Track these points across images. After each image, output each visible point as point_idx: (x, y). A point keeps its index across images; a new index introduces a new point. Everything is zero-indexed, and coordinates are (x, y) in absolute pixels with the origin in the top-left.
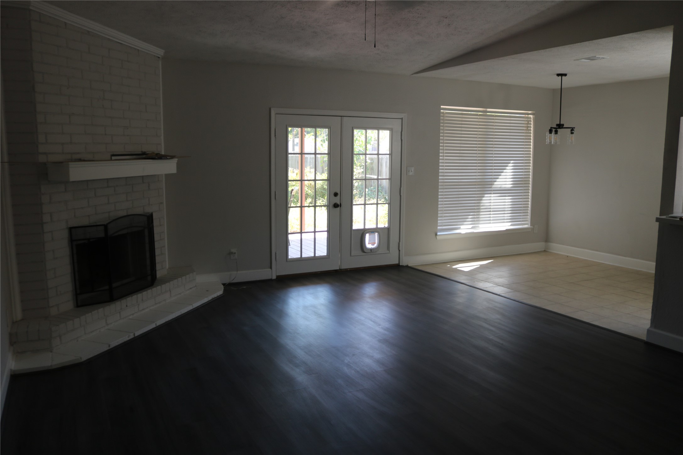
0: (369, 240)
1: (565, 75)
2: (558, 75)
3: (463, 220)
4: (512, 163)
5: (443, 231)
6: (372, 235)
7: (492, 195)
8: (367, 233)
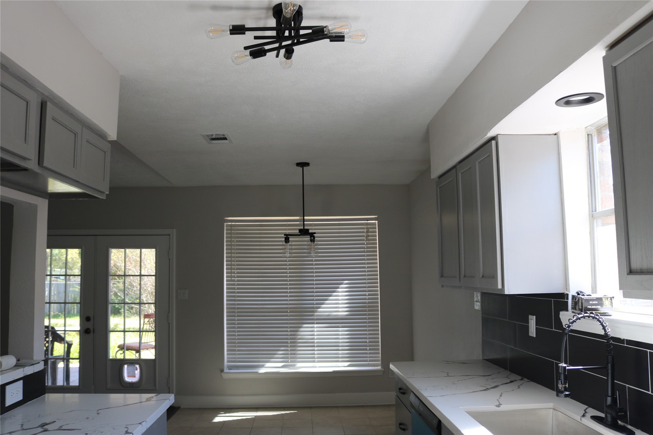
0: (128, 373)
1: (307, 164)
2: (298, 164)
3: (269, 357)
4: (346, 284)
5: (237, 368)
6: (131, 367)
7: (316, 325)
8: (125, 364)
